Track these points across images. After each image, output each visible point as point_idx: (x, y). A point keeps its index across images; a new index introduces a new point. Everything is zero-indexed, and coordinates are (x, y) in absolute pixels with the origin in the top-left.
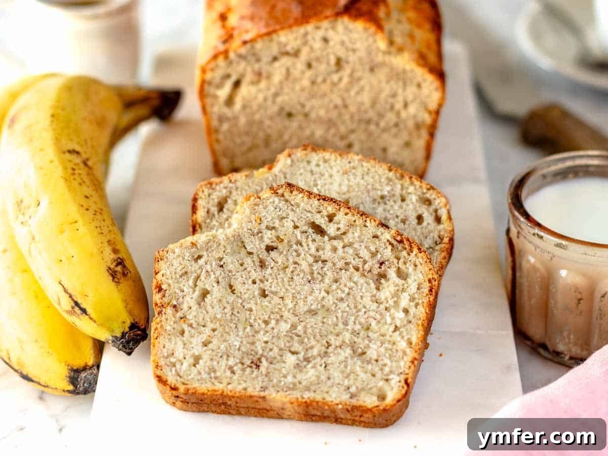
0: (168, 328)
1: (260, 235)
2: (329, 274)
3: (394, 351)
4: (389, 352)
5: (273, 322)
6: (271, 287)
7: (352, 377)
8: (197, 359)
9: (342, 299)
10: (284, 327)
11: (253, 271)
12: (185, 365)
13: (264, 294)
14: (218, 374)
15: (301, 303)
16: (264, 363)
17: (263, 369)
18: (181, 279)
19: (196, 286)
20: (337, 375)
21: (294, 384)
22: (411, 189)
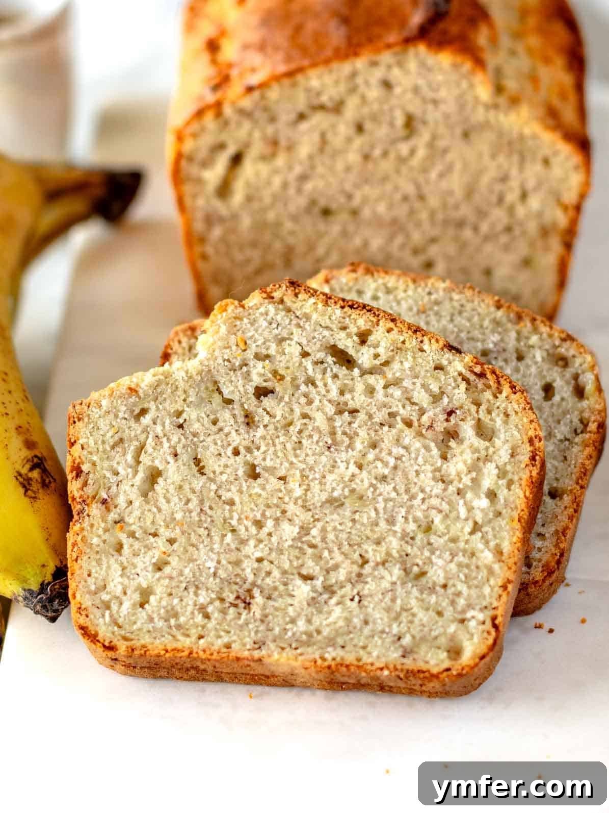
0: (95, 541)
1: (245, 369)
2: (363, 433)
3: (473, 567)
4: (466, 571)
5: (270, 524)
6: (264, 459)
7: (404, 617)
8: (145, 595)
9: (384, 478)
10: (289, 531)
11: (234, 433)
12: (127, 605)
13: (253, 474)
14: (182, 619)
15: (315, 486)
16: (259, 599)
17: (256, 609)
18: (113, 453)
19: (139, 462)
20: (379, 617)
21: (309, 635)
22: (534, 339)
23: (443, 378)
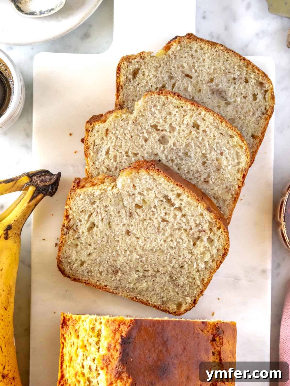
1: (133, 196)
6: (133, 230)
7: (166, 292)
8: (82, 263)
9: (172, 248)
10: (135, 256)
11: (124, 219)
15: (148, 244)
17: (118, 277)
19: (89, 220)
20: (158, 290)
21: (133, 289)
23: (202, 219)
